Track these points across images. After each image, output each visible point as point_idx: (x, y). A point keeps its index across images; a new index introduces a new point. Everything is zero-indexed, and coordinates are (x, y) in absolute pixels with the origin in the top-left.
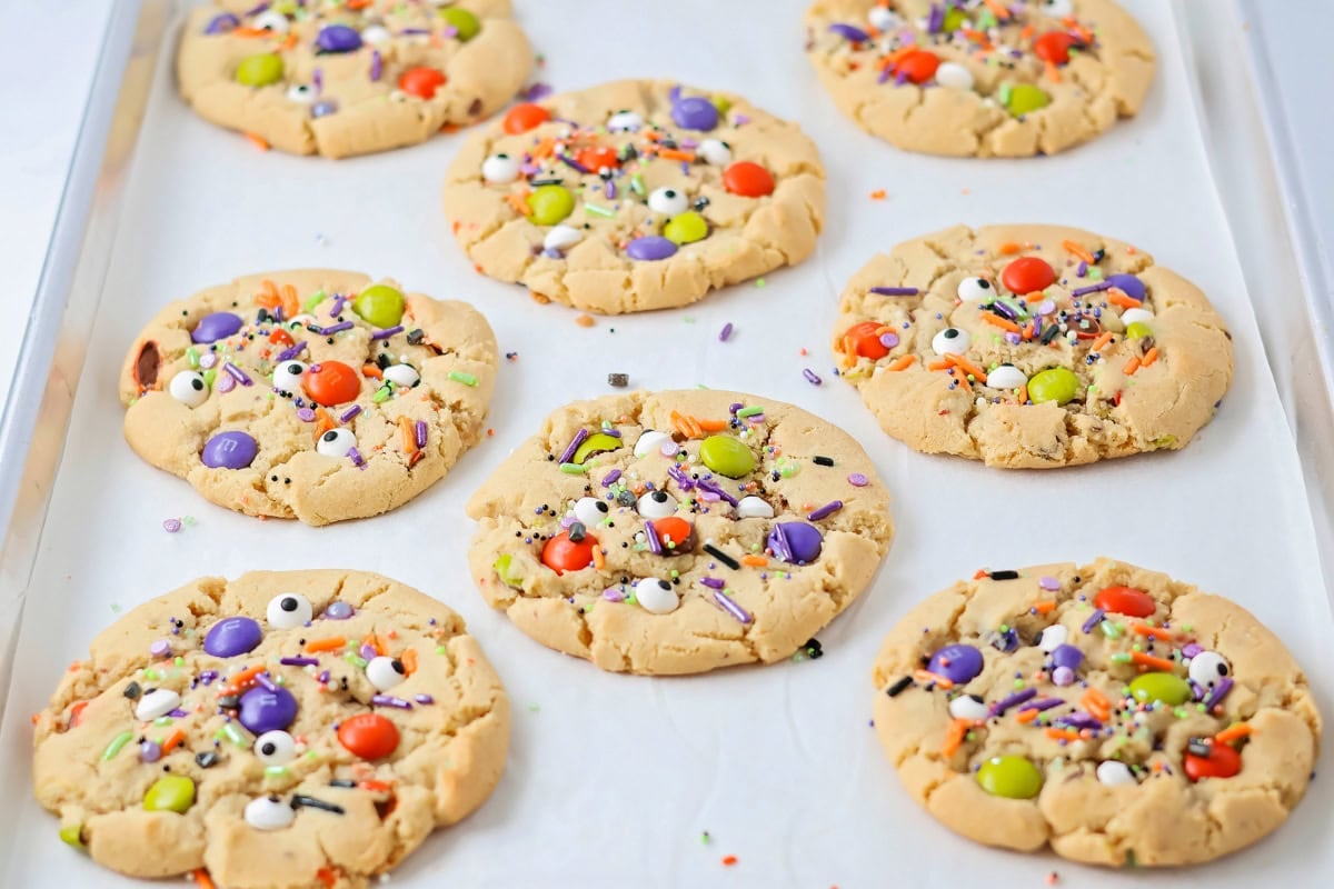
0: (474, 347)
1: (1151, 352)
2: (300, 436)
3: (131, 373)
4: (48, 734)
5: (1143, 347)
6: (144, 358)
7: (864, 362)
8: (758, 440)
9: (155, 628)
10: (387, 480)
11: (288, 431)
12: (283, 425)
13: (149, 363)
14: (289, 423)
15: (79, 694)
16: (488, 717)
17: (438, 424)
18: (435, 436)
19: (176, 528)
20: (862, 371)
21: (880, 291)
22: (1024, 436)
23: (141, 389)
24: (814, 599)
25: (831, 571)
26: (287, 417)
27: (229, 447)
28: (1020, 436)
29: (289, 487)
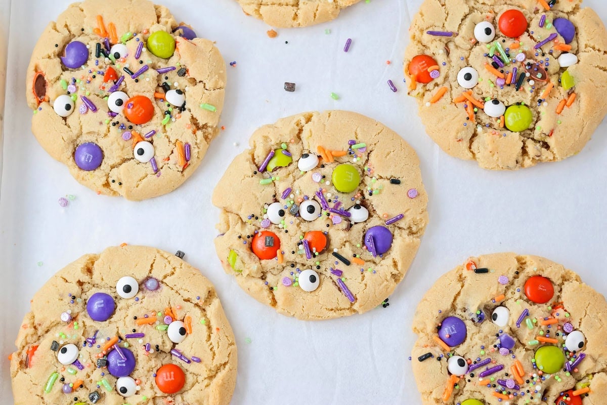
0: (213, 80)
1: (573, 96)
2: (124, 151)
3: (32, 91)
4: (17, 372)
5: (568, 93)
6: (38, 82)
7: (420, 86)
8: (362, 163)
9: (62, 300)
10: (171, 181)
11: (118, 149)
12: (116, 145)
13: (40, 86)
14: (119, 144)
15: (29, 342)
16: (227, 367)
17: (196, 144)
18: (195, 151)
19: (65, 203)
20: (419, 94)
21: (432, 33)
22: (500, 160)
23: (38, 100)
24: (386, 285)
25: (395, 264)
26: (117, 140)
27: (89, 159)
28: (498, 160)
29: (121, 187)
